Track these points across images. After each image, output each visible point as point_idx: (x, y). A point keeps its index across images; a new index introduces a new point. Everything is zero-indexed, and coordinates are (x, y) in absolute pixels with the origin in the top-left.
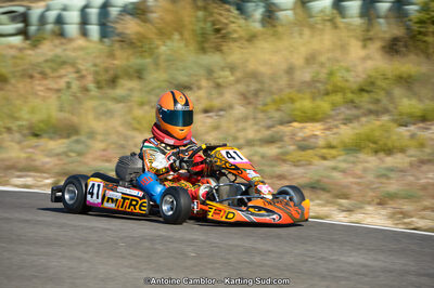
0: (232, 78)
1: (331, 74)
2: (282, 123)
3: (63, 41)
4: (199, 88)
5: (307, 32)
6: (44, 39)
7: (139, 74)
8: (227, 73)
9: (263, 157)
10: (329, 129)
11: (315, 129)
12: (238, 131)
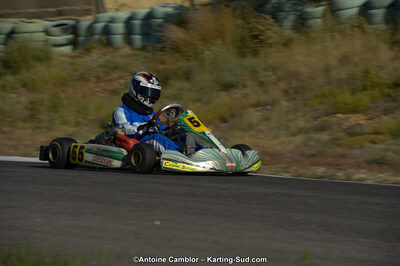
0: (274, 77)
1: (366, 72)
2: (327, 114)
3: (111, 49)
4: (245, 86)
5: (338, 37)
6: (93, 48)
7: (187, 76)
8: (270, 73)
9: (318, 142)
10: (371, 119)
11: (358, 119)
12: (289, 121)
